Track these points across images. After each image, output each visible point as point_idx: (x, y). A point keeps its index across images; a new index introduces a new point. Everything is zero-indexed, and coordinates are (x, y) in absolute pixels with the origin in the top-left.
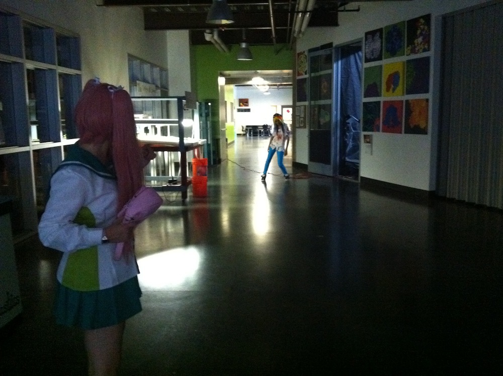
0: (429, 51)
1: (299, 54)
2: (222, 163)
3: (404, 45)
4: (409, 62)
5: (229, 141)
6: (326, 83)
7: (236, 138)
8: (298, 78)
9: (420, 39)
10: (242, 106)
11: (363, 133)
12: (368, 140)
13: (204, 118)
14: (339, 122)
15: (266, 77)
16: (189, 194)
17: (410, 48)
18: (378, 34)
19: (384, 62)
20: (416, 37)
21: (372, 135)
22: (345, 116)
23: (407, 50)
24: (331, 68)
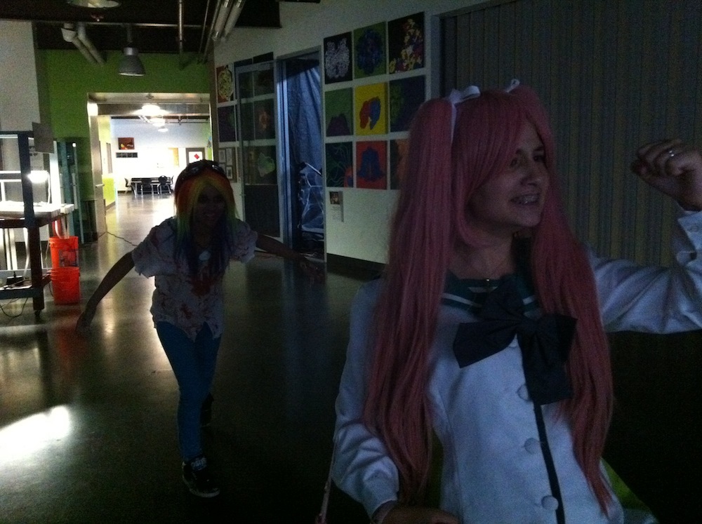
0: (423, 67)
1: (220, 69)
2: (99, 239)
3: (385, 59)
4: (392, 83)
5: (108, 203)
6: (265, 114)
7: (117, 198)
8: (219, 105)
9: (410, 50)
10: (123, 149)
11: (328, 190)
12: (337, 199)
13: (65, 168)
14: (289, 174)
15: (164, 104)
16: (47, 299)
17: (394, 62)
18: (344, 41)
19: (356, 83)
20: (403, 46)
21: (341, 193)
22: (297, 165)
23: (390, 65)
24: (273, 91)
